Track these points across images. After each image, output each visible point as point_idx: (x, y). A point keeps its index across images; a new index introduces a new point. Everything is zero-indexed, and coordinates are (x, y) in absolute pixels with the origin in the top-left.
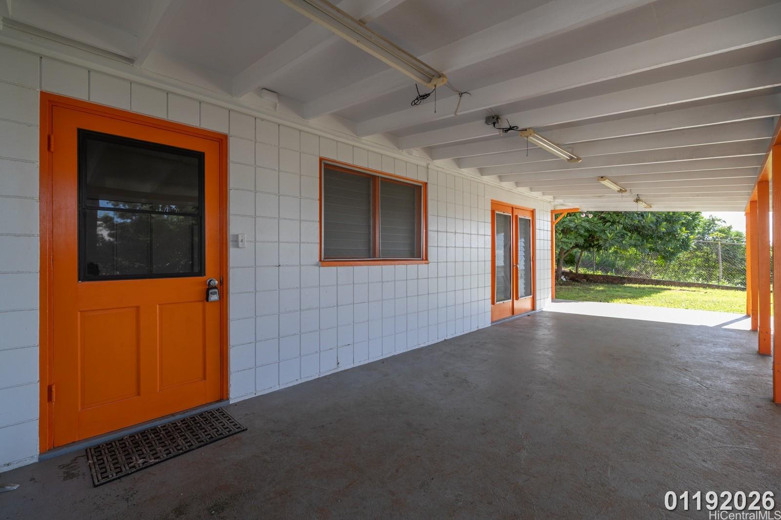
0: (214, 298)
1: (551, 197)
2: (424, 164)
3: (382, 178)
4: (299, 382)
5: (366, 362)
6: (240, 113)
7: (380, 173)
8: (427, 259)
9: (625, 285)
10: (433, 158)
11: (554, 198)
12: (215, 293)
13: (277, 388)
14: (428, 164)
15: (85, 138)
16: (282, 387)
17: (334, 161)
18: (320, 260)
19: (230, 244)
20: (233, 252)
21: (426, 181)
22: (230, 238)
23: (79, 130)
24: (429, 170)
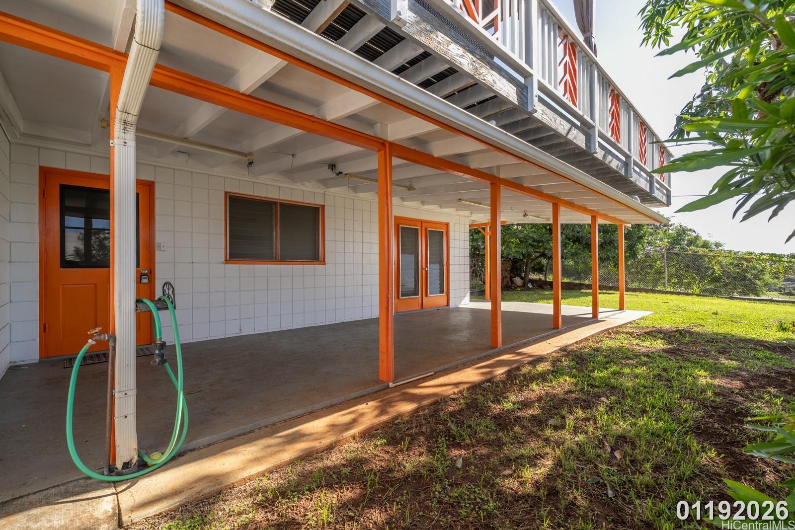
0: (145, 281)
1: (469, 212)
2: (322, 191)
3: (280, 203)
4: (209, 339)
5: (266, 331)
6: (163, 167)
7: (278, 199)
8: (324, 261)
9: (582, 291)
10: (327, 188)
11: (471, 213)
12: (145, 278)
13: (191, 341)
14: (324, 192)
15: (64, 190)
16: (195, 341)
17: (238, 194)
18: (226, 260)
19: (156, 248)
20: (157, 253)
21: (323, 204)
22: (156, 245)
23: (61, 185)
24: (326, 196)
